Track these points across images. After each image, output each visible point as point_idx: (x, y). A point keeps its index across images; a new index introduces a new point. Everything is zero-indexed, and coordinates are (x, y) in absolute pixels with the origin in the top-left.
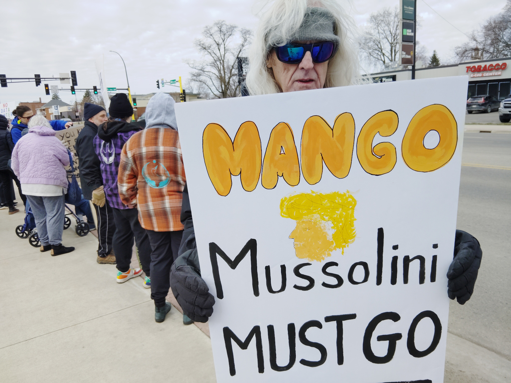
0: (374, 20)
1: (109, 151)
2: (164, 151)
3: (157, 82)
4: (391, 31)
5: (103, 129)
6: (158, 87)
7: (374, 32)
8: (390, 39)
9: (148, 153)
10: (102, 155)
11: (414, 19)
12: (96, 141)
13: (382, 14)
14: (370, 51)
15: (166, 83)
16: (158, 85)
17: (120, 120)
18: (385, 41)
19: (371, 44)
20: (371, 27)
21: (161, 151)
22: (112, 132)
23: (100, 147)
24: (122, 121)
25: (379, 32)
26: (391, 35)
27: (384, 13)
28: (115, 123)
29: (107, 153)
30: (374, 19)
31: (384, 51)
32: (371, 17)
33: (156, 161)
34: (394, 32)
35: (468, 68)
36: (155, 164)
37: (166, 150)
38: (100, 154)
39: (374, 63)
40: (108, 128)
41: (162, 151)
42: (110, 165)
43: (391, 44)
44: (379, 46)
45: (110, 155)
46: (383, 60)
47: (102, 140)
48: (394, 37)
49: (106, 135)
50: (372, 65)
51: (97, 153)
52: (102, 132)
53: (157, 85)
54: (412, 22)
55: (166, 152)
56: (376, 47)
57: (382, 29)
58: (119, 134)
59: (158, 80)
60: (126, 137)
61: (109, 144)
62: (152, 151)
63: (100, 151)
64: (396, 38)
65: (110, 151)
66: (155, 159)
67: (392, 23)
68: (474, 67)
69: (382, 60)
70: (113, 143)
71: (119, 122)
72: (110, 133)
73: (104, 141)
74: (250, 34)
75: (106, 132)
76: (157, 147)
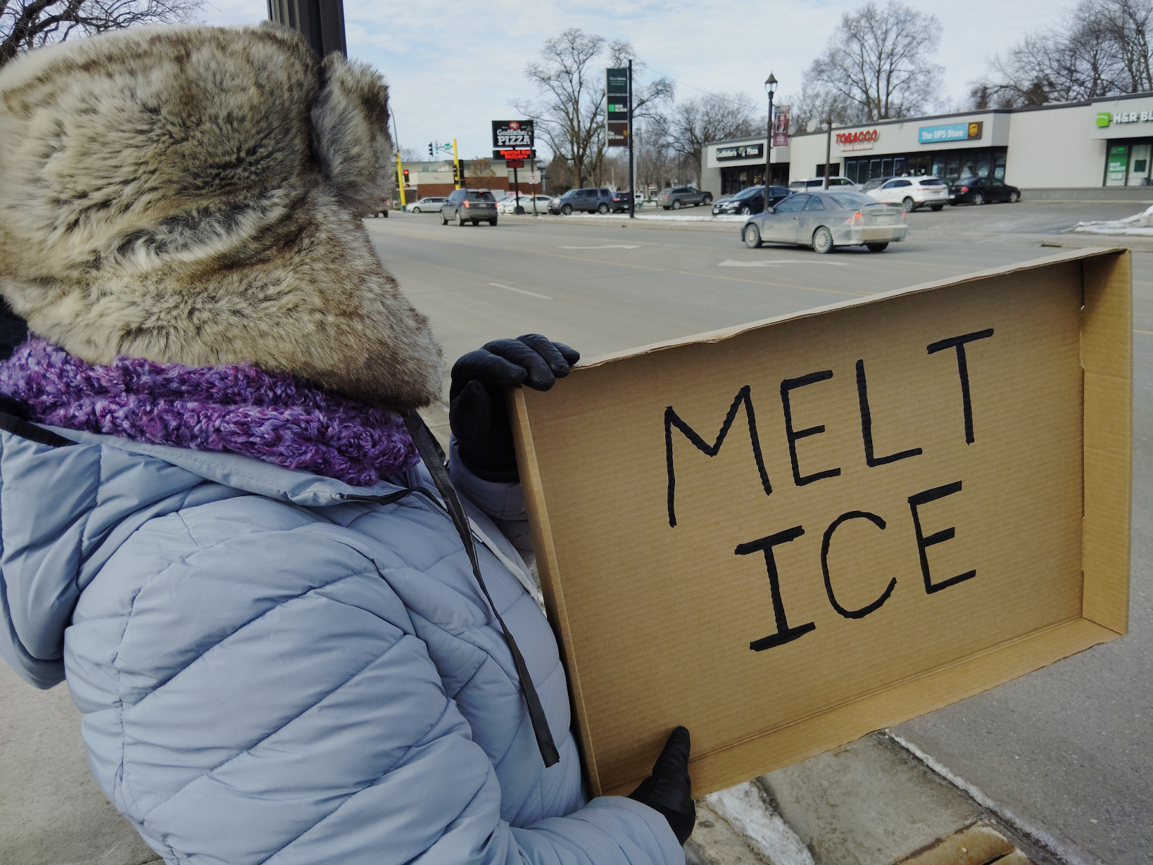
3: (429, 145)
6: (431, 154)
15: (441, 149)
35: (838, 136)
53: (430, 150)
59: (431, 143)
68: (844, 135)
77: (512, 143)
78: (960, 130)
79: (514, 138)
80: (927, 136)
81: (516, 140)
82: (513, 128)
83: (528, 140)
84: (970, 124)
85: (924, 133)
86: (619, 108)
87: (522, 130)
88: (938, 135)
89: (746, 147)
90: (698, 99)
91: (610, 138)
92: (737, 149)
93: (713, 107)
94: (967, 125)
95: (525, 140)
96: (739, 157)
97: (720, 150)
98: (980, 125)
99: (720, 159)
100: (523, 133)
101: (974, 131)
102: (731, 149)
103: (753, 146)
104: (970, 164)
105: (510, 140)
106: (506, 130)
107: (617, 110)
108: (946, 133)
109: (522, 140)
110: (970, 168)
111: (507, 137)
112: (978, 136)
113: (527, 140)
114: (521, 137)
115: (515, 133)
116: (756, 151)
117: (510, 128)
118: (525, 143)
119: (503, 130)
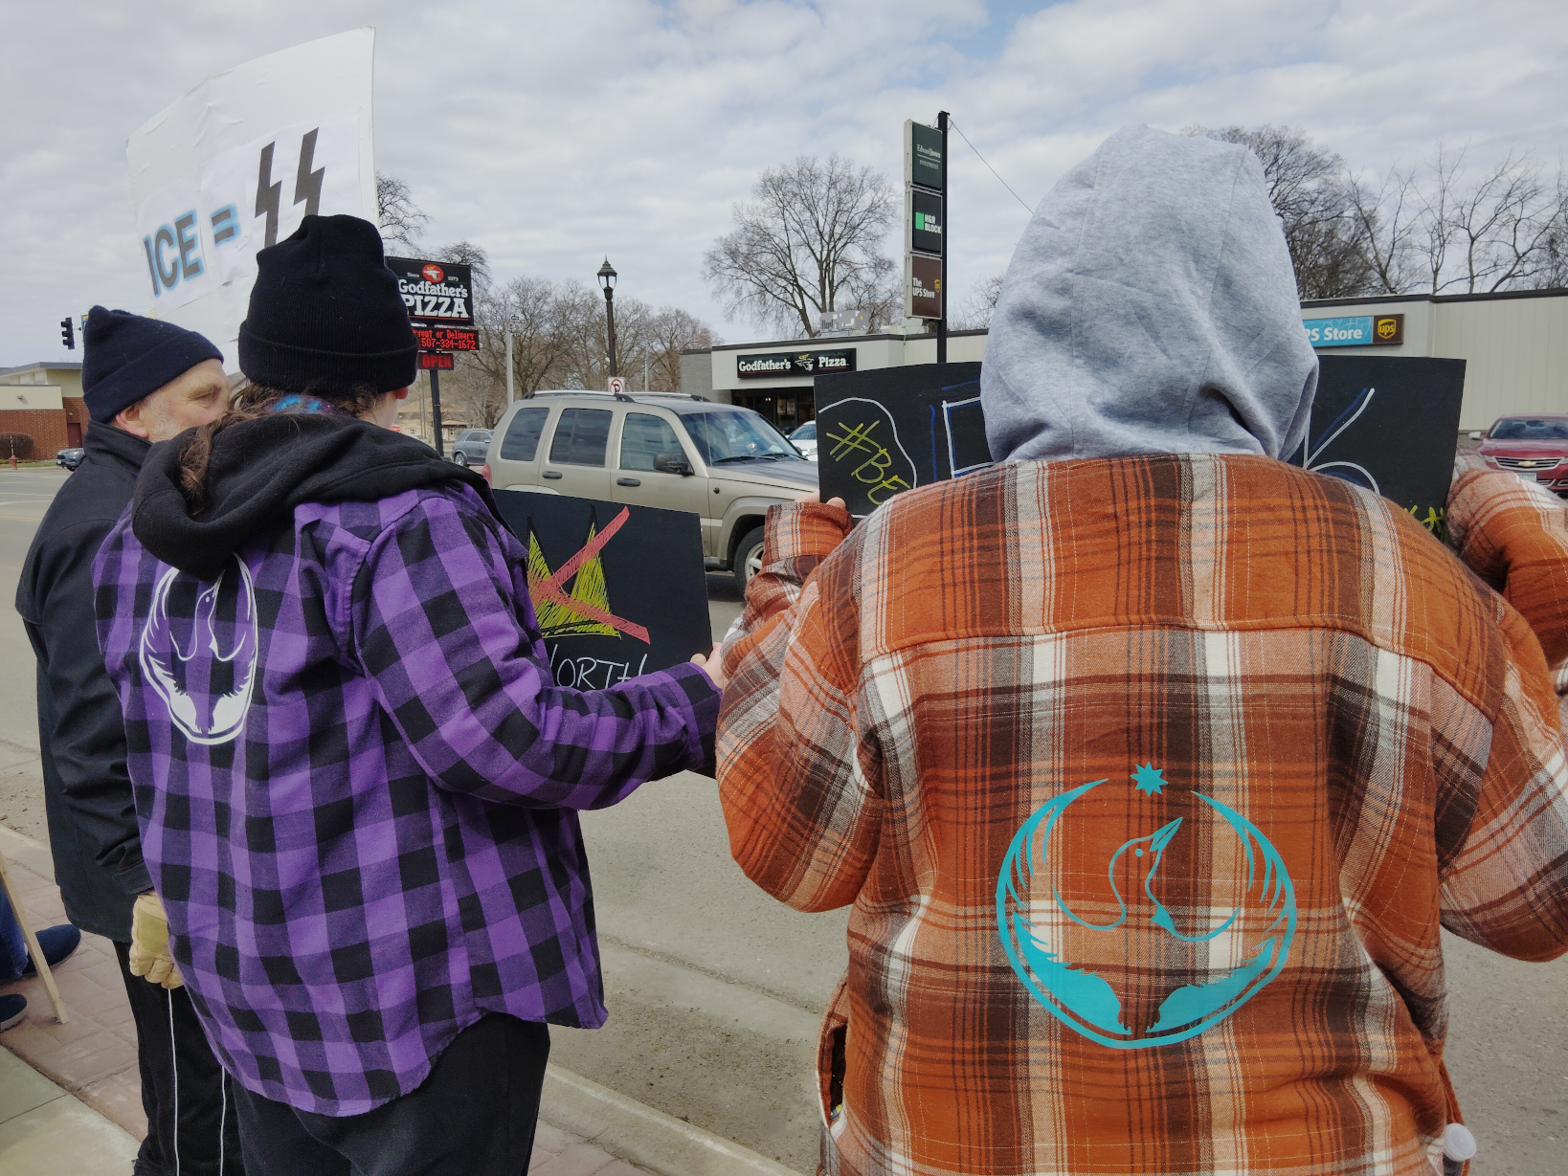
0: (773, 191)
1: (214, 646)
2: (1245, 679)
3: (63, 325)
4: (821, 224)
5: (174, 473)
7: (775, 225)
8: (817, 248)
9: (1085, 690)
10: (156, 673)
11: (940, 186)
12: (114, 566)
13: (795, 175)
14: (763, 278)
16: (69, 334)
17: (314, 407)
18: (804, 252)
19: (766, 258)
20: (764, 210)
21: (1219, 680)
22: (248, 503)
23: (141, 611)
24: (331, 415)
25: (789, 227)
26: (818, 237)
27: (800, 173)
28: (281, 431)
29: (199, 659)
30: (774, 186)
31: (801, 282)
32: (765, 181)
33: (1168, 774)
34: (827, 229)
36: (1157, 800)
37: (1264, 670)
38: (131, 666)
39: (774, 314)
40: (216, 474)
41: (1230, 680)
42: (222, 756)
43: (820, 262)
44: (789, 266)
45: (223, 680)
46: (801, 307)
47: (161, 564)
48: (828, 244)
49: (200, 525)
50: (770, 319)
51: (115, 651)
52: (169, 501)
53: (64, 334)
54: (937, 194)
55: (1265, 688)
56: (781, 267)
57: (797, 218)
58: (303, 515)
60: (356, 531)
61: (216, 588)
62: (1128, 678)
63: (135, 642)
64: (834, 247)
65: (226, 649)
66: (1155, 753)
67: (822, 204)
69: (796, 306)
70: (257, 592)
71: (309, 425)
72: (234, 513)
73: (173, 573)
74: (394, 194)
75: (198, 503)
76: (1180, 635)
77: (428, 312)
78: (1353, 327)
79: (434, 300)
81: (437, 306)
82: (430, 278)
83: (463, 309)
84: (1377, 318)
87: (449, 285)
89: (815, 355)
91: (916, 293)
92: (794, 356)
94: (1371, 321)
95: (456, 309)
96: (797, 372)
99: (746, 376)
100: (451, 291)
101: (1386, 329)
105: (425, 305)
106: (416, 282)
108: (1321, 332)
109: (450, 308)
111: (419, 298)
112: (1397, 340)
113: (460, 305)
114: (447, 301)
115: (435, 290)
117: (424, 278)
118: (455, 315)
119: (410, 281)
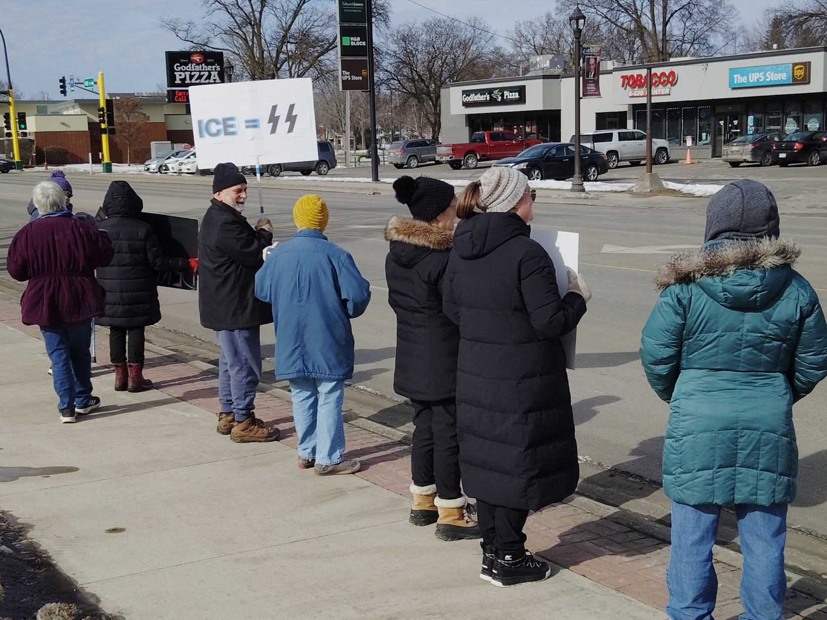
3: (61, 81)
6: (62, 92)
15: (79, 85)
16: (63, 87)
35: (624, 77)
53: (61, 87)
59: (64, 78)
68: (632, 76)
77: (194, 81)
78: (781, 72)
79: (197, 74)
80: (740, 79)
81: (200, 77)
82: (195, 62)
83: (217, 78)
84: (795, 65)
85: (735, 76)
86: (356, 41)
87: (207, 65)
88: (754, 78)
89: (502, 90)
90: (419, 25)
91: (345, 78)
92: (490, 91)
93: (441, 34)
94: (791, 66)
95: (212, 78)
96: (493, 102)
97: (467, 93)
98: (807, 66)
99: (466, 105)
100: (209, 68)
101: (800, 73)
102: (482, 92)
103: (512, 90)
104: (794, 114)
105: (191, 77)
106: (186, 64)
107: (352, 44)
108: (765, 75)
109: (208, 77)
110: (797, 119)
111: (188, 74)
112: (806, 80)
113: (215, 76)
114: (207, 74)
115: (198, 68)
116: (516, 95)
118: (211, 81)
119: (182, 64)
